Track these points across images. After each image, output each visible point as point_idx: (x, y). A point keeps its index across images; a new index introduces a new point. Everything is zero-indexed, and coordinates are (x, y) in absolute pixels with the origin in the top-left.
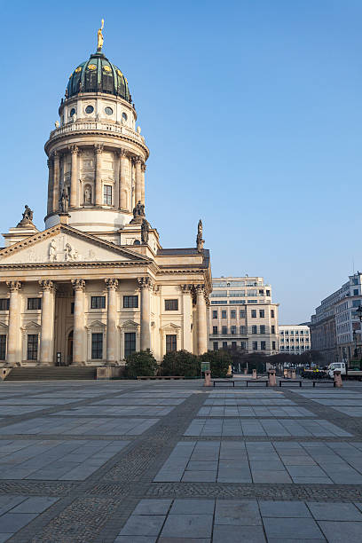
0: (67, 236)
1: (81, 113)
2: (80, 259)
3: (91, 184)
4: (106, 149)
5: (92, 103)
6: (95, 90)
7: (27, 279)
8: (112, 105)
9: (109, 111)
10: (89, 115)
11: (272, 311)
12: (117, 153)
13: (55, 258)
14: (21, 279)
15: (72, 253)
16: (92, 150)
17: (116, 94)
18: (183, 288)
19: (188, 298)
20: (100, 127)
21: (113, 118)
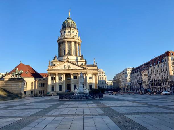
0: (68, 63)
1: (67, 33)
2: (72, 68)
3: (70, 50)
4: (73, 42)
5: (69, 30)
6: (70, 27)
7: (60, 73)
8: (74, 31)
9: (73, 32)
10: (69, 33)
11: (105, 78)
12: (75, 42)
13: (66, 68)
14: (58, 73)
15: (70, 67)
16: (70, 42)
17: (74, 28)
18: (93, 74)
19: (94, 77)
20: (72, 36)
21: (74, 34)
